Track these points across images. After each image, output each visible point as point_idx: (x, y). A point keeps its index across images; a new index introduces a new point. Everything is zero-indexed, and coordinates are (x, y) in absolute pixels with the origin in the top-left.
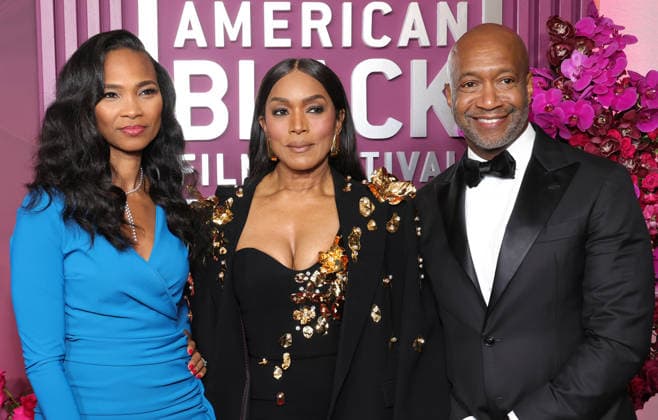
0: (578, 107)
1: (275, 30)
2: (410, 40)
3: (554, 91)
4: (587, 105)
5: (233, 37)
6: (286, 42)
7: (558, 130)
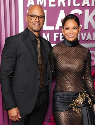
1: (52, 2)
2: (85, 4)
5: (41, 4)
6: (54, 5)
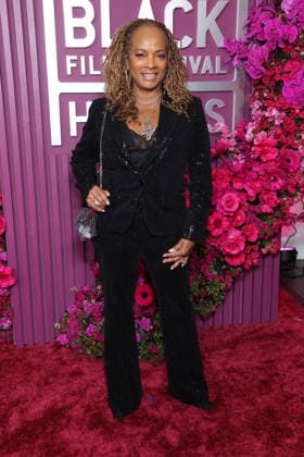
0: (289, 29)
3: (276, 19)
4: (294, 28)
7: (277, 43)
